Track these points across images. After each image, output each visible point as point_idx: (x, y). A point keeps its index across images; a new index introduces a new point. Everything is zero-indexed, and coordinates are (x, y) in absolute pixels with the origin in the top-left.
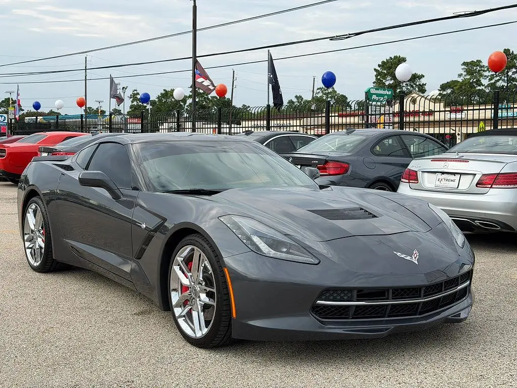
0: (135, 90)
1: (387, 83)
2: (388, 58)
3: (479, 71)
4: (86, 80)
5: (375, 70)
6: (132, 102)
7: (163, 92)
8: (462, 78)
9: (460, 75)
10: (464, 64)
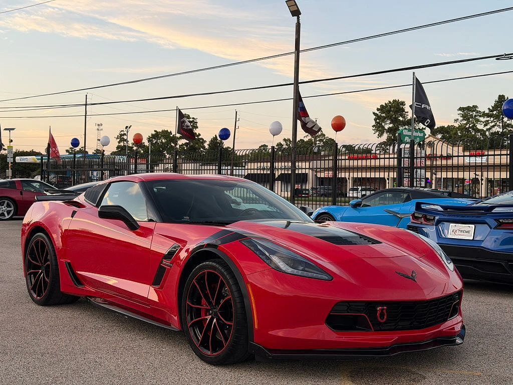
0: (122, 131)
1: (386, 127)
2: (387, 102)
3: (475, 116)
4: (86, 116)
5: (374, 113)
6: (119, 142)
7: (154, 133)
8: (458, 123)
9: (456, 120)
10: (460, 109)
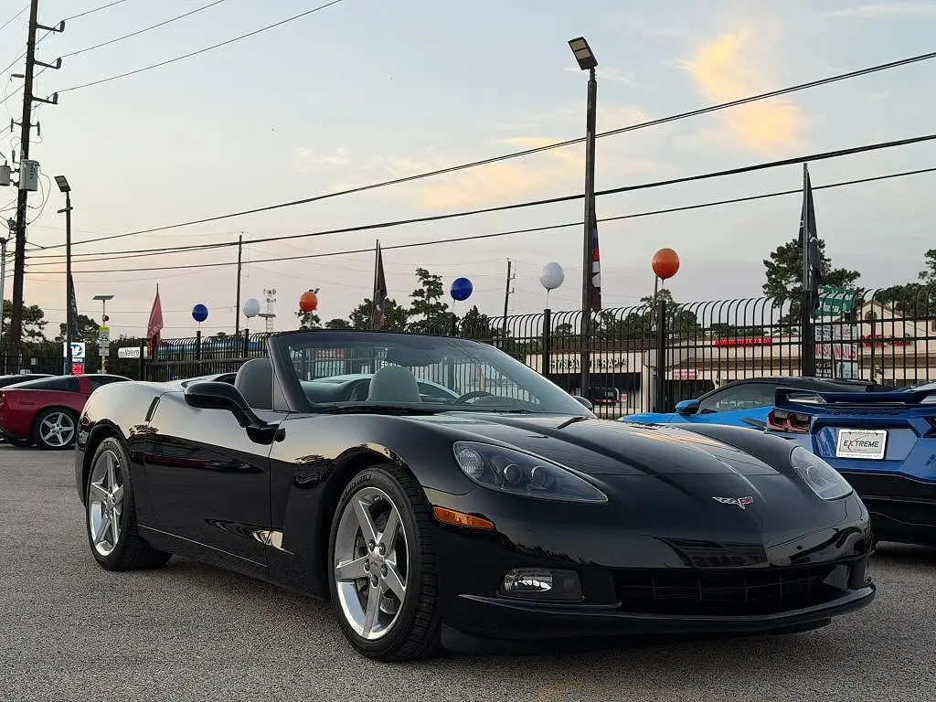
2: (789, 241)
5: (766, 263)
7: (364, 304)
8: (926, 279)
9: (923, 275)
10: (930, 253)
